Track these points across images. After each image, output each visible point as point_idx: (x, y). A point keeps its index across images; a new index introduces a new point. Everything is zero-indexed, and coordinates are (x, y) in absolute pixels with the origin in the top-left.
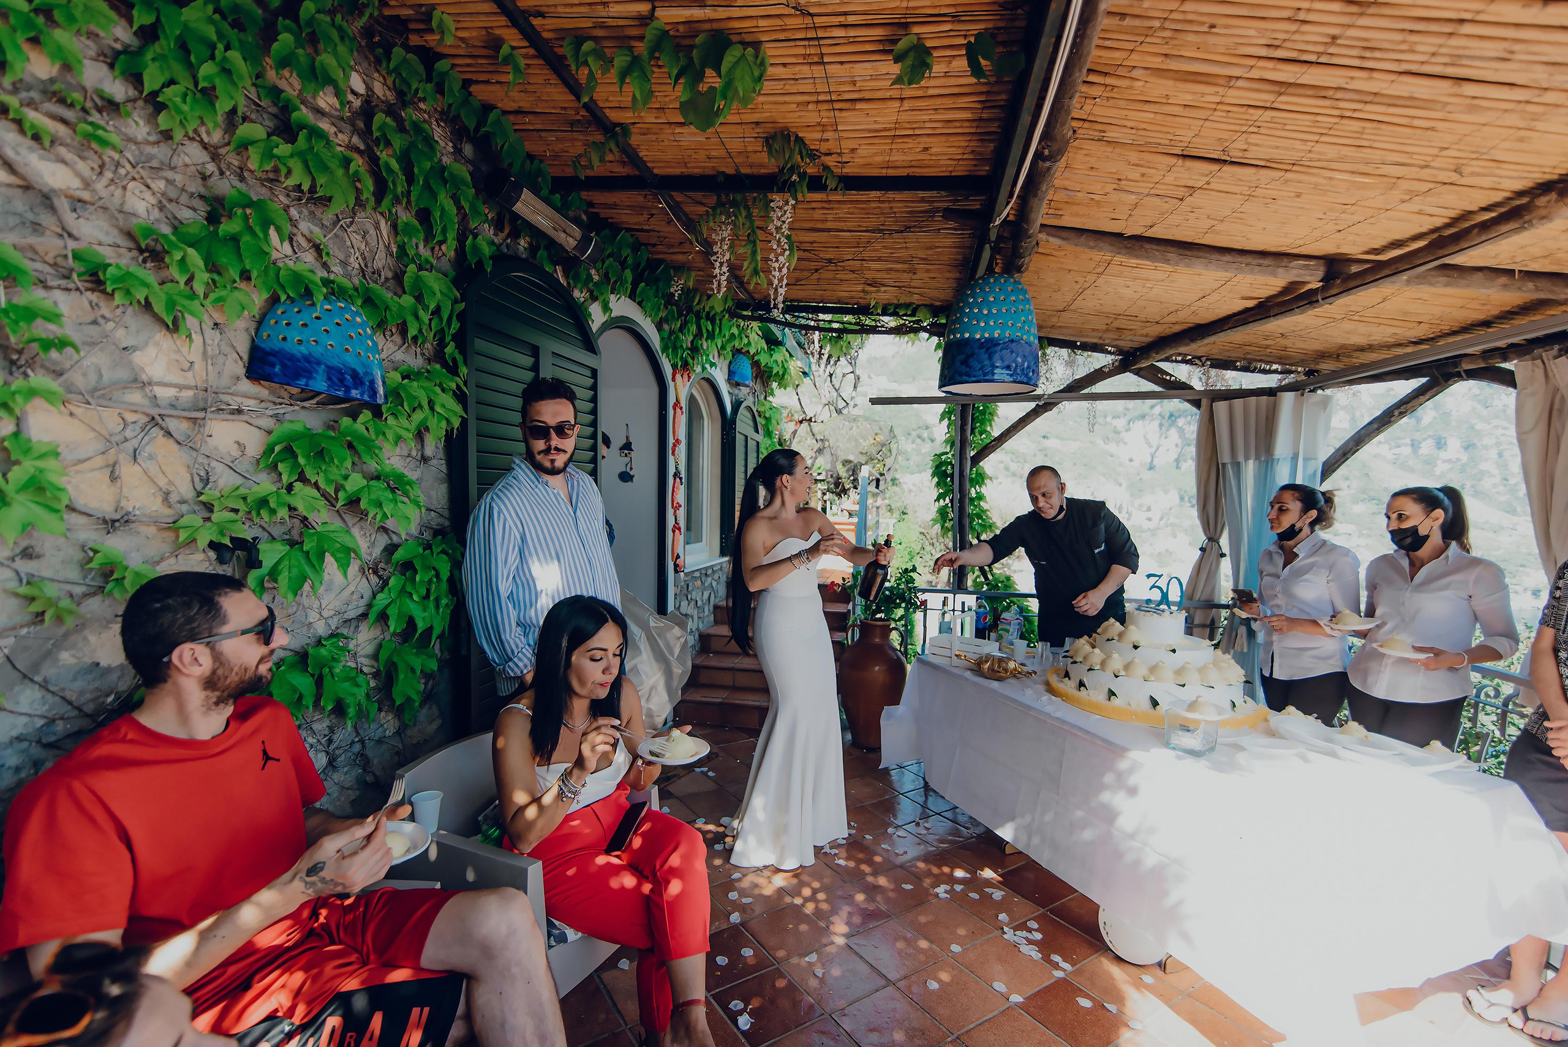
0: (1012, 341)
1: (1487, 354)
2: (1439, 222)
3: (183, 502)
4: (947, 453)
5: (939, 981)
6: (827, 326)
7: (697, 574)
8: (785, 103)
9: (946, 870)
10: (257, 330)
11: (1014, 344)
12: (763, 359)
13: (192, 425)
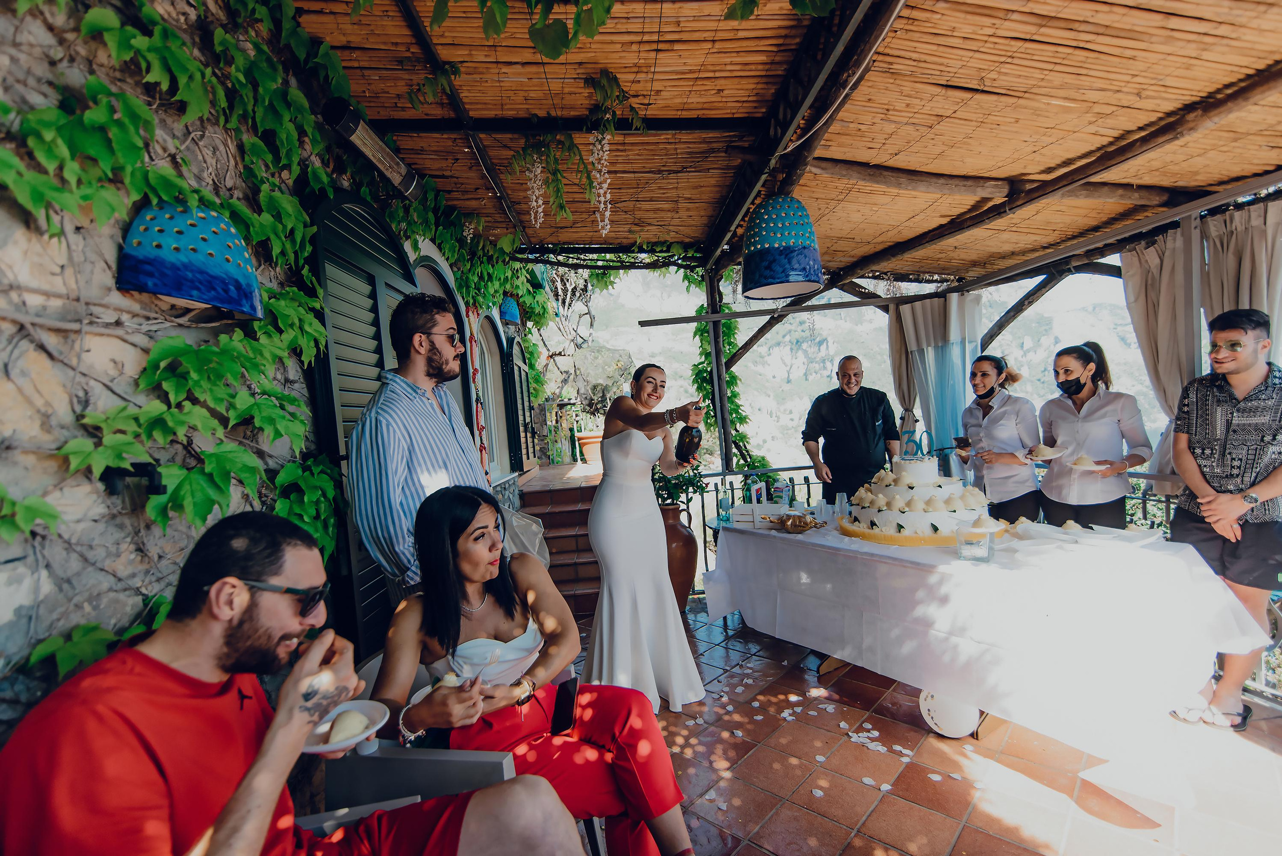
0: (804, 248)
1: (1090, 253)
2: (1105, 141)
3: (63, 427)
4: (703, 363)
5: (821, 788)
7: (499, 489)
8: (612, 43)
9: (782, 697)
10: (124, 238)
11: (806, 250)
12: (528, 300)
13: (62, 340)
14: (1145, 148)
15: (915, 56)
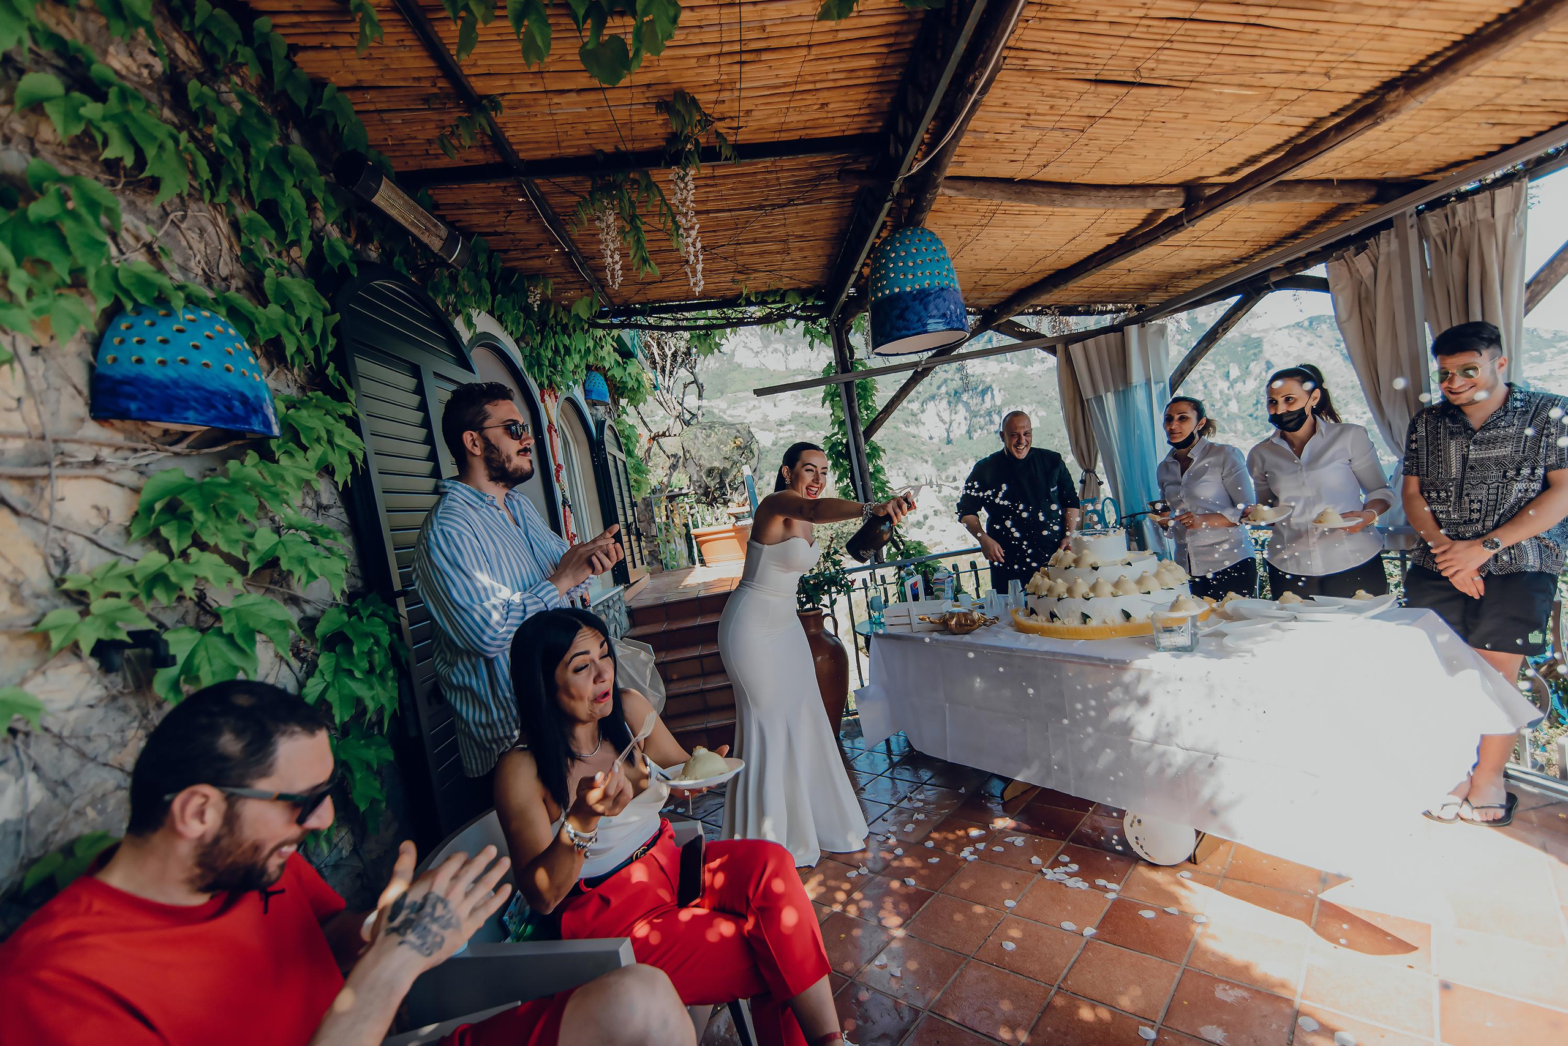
0: (942, 289)
1: (1291, 266)
2: (1293, 132)
3: (38, 596)
5: (1013, 940)
6: (692, 323)
7: (601, 608)
8: (685, 57)
9: (961, 833)
10: (95, 354)
11: (945, 292)
12: (617, 373)
13: (28, 489)
14: (1340, 138)
15: (1053, 48)
